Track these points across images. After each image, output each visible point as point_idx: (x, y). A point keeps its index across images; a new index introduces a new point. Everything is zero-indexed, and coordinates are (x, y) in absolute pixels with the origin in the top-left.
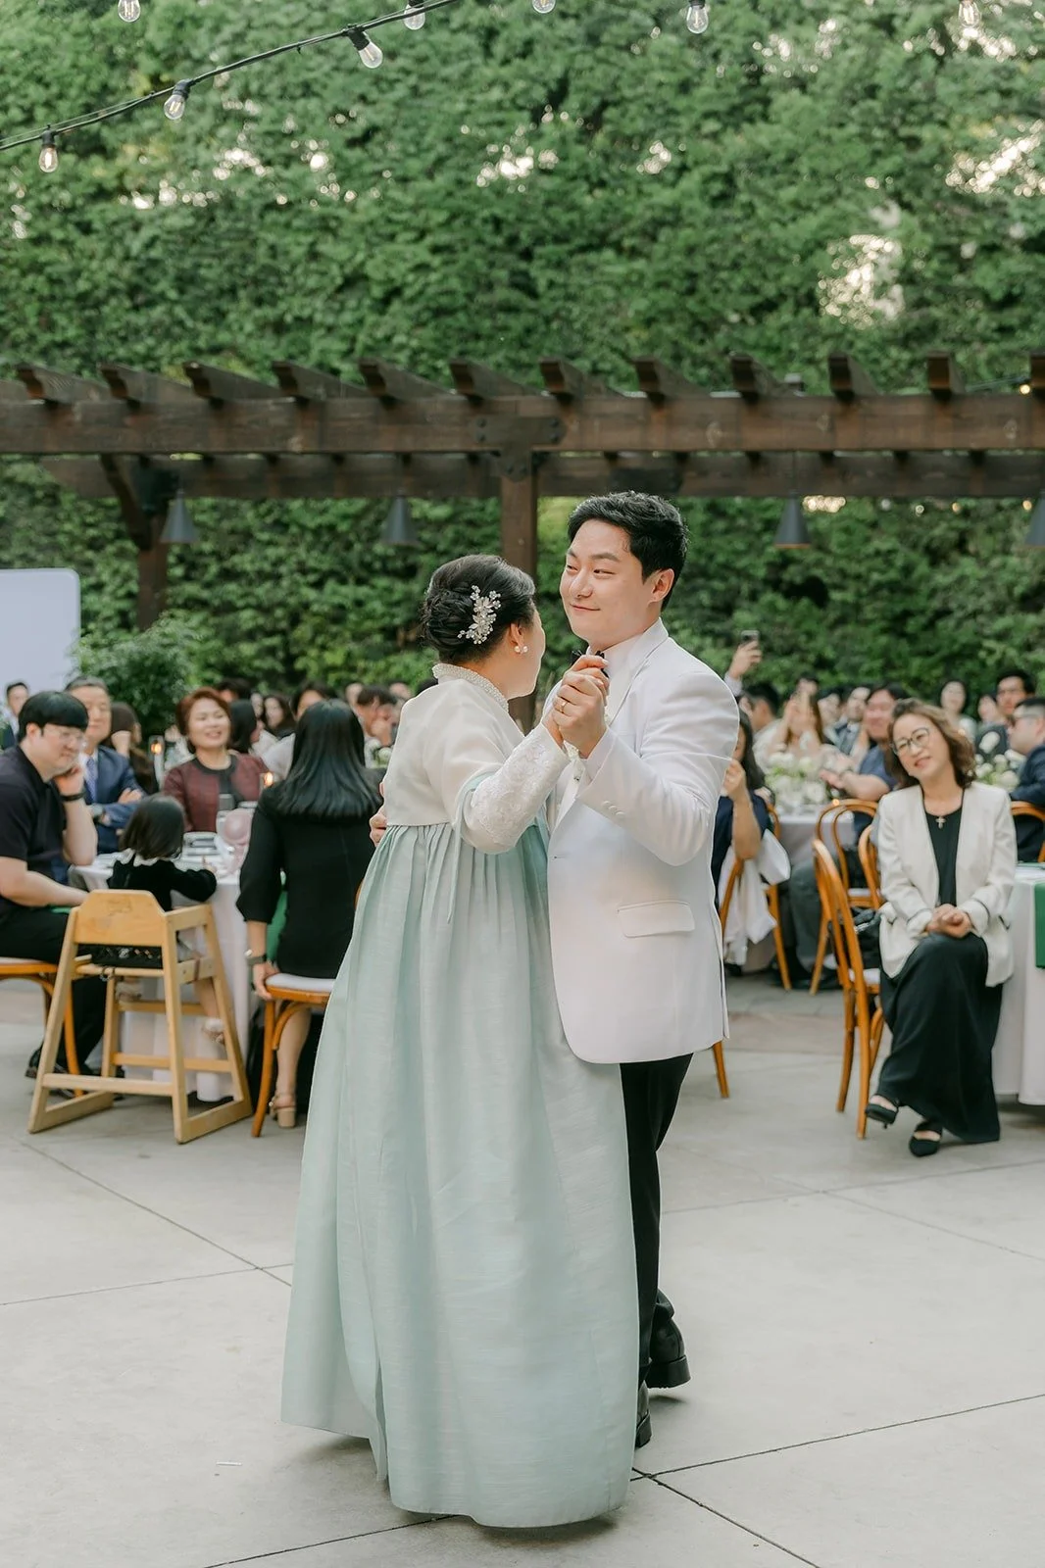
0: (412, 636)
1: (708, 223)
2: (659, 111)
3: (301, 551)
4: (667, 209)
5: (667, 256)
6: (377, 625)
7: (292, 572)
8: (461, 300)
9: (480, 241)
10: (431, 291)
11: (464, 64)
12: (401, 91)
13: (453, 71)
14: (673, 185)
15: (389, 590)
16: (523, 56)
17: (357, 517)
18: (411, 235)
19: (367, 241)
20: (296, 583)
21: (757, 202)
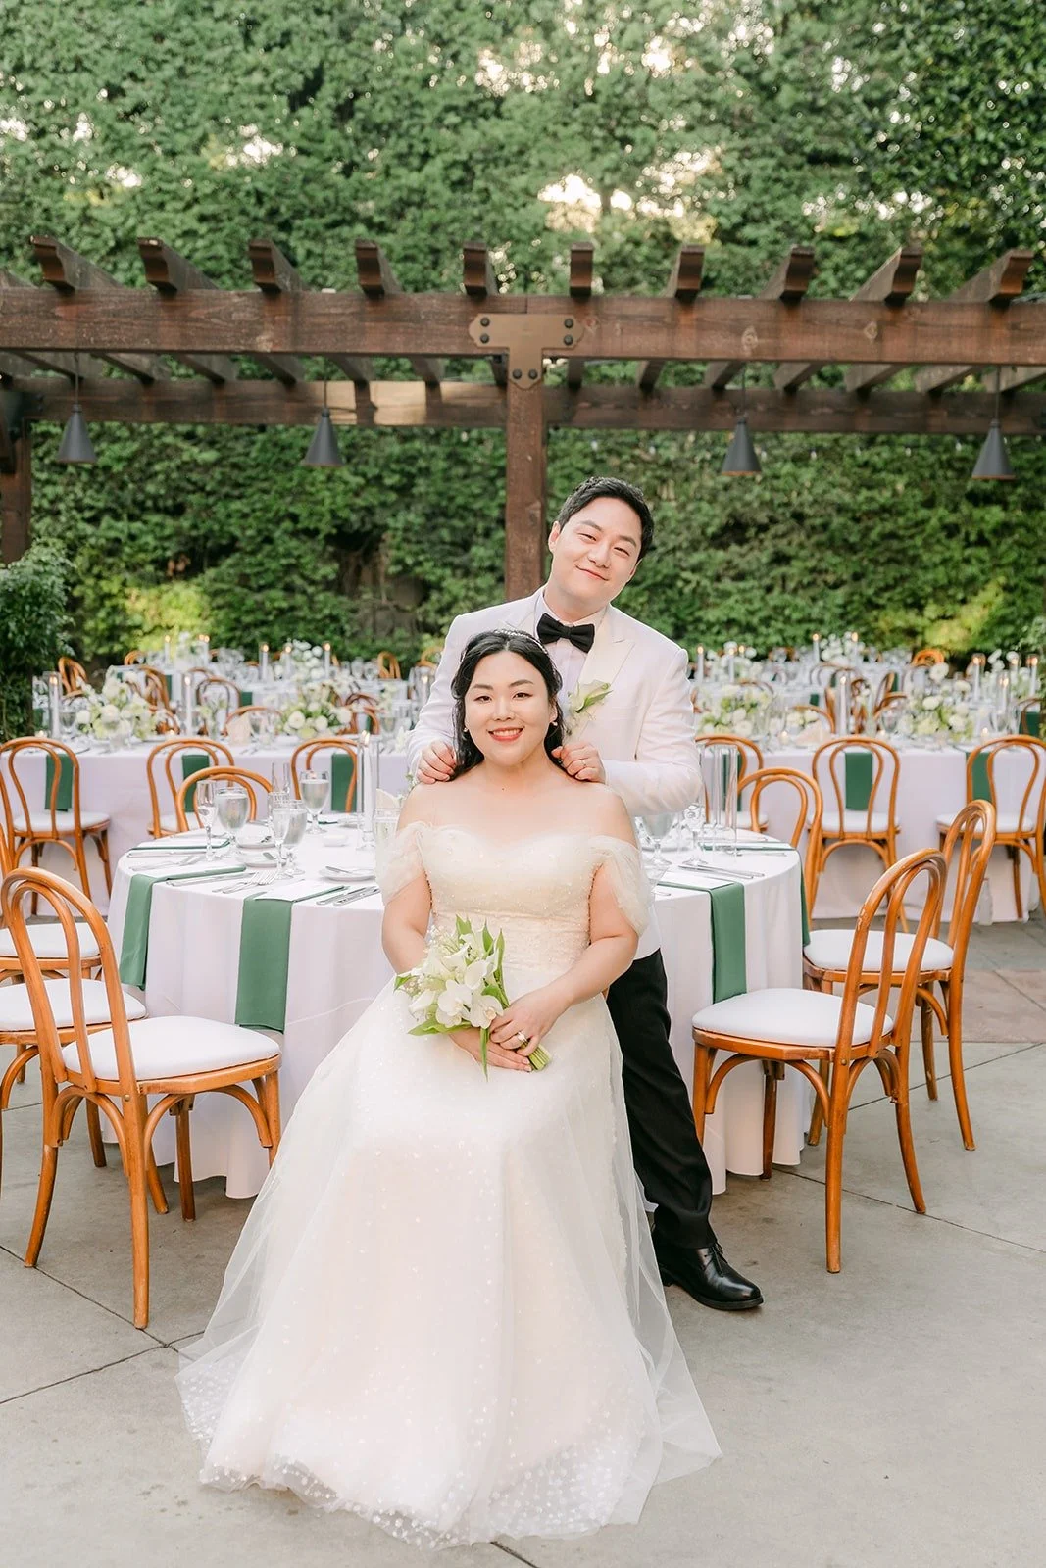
0: (181, 567)
1: (449, 205)
2: (406, 102)
3: (78, 490)
4: (411, 190)
5: (413, 233)
6: (150, 557)
7: (69, 509)
8: (228, 266)
9: (243, 212)
10: (198, 255)
11: (228, 49)
12: (168, 71)
13: (217, 55)
14: (419, 169)
15: (161, 526)
16: (282, 46)
17: (131, 459)
18: (180, 205)
19: (138, 208)
20: (72, 518)
21: (492, 188)
